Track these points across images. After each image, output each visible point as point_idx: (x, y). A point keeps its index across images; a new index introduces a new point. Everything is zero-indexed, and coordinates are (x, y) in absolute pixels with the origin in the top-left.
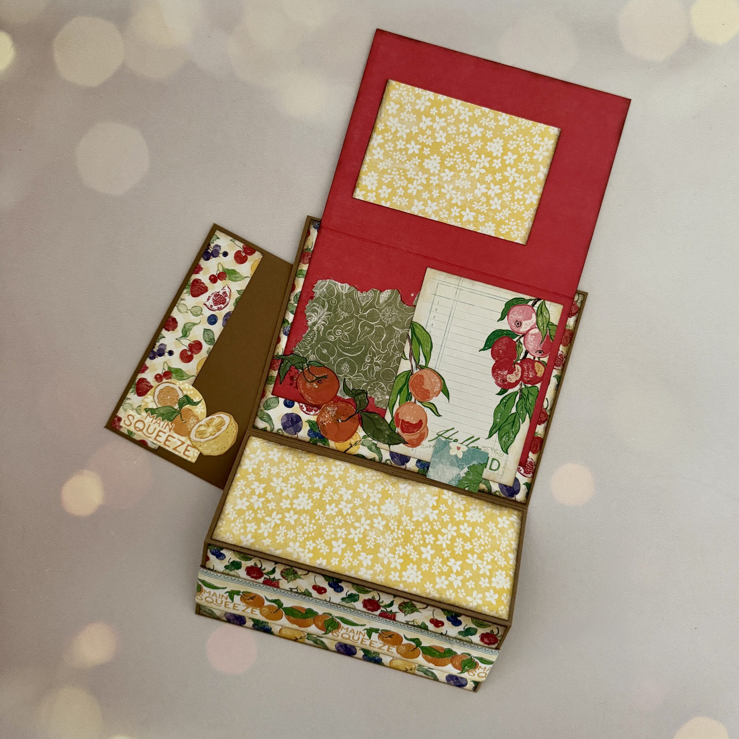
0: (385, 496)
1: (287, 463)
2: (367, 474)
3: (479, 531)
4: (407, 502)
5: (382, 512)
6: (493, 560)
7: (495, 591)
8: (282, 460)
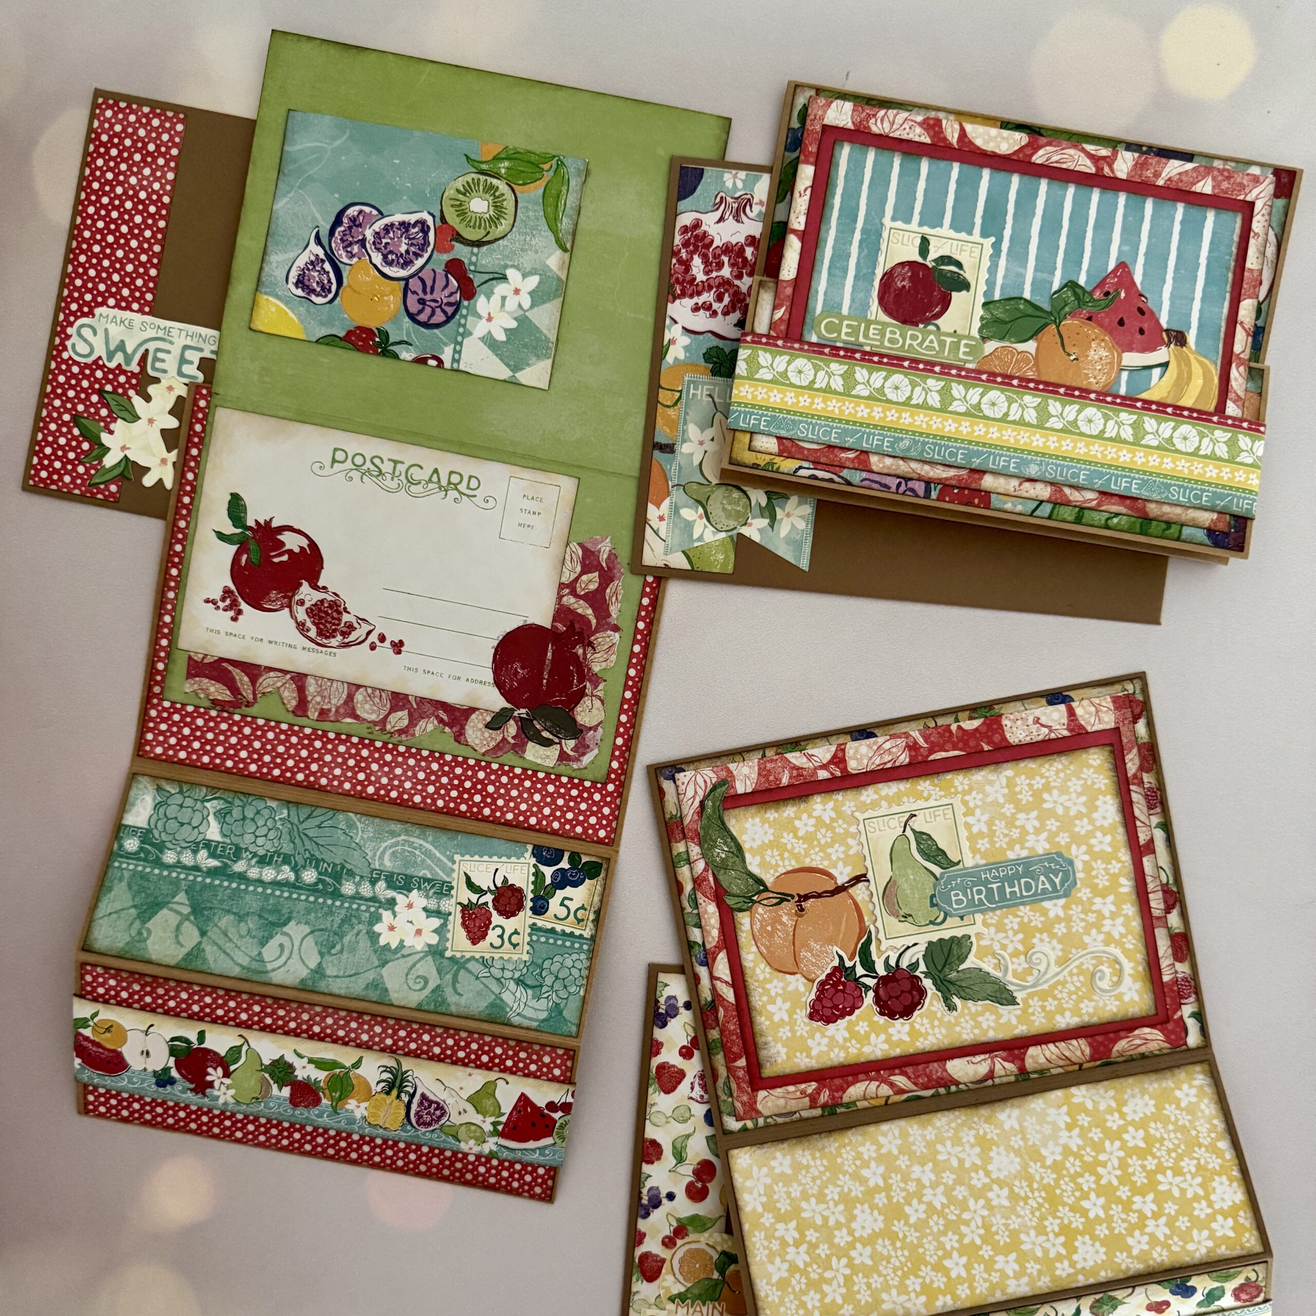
0: (985, 1144)
1: (808, 1167)
2: (938, 1124)
3: (1155, 1129)
4: (1024, 1139)
5: (994, 1176)
6: (1198, 1166)
7: (1225, 1214)
8: (797, 1167)
